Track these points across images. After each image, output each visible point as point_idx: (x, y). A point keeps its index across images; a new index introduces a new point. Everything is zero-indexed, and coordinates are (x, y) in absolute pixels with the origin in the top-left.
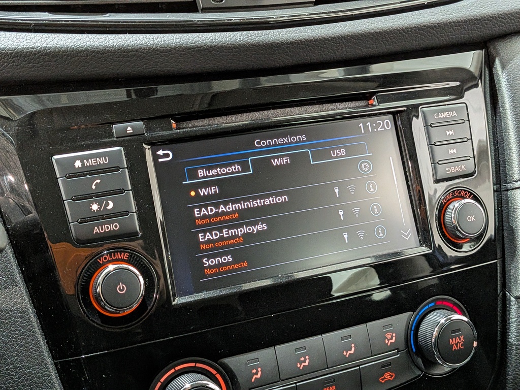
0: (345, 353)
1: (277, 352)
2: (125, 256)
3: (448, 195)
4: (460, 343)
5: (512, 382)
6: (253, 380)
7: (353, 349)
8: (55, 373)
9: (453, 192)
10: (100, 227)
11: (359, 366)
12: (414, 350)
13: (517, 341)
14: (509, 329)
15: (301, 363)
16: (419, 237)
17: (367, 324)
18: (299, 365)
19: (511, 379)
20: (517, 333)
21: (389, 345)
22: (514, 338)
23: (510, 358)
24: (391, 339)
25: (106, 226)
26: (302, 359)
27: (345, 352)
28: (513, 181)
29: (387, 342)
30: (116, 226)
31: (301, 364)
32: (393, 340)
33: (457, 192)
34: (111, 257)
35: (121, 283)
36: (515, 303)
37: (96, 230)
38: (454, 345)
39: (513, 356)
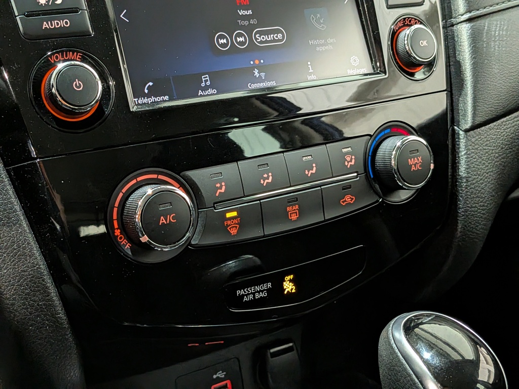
0: (307, 173)
1: (239, 167)
2: (78, 56)
3: (399, 21)
4: (418, 164)
5: (463, 215)
6: (217, 195)
7: (315, 169)
8: (8, 180)
9: (405, 19)
10: (49, 22)
11: (320, 186)
12: (372, 177)
13: (467, 174)
14: (458, 162)
15: (264, 179)
16: (372, 63)
17: (327, 145)
18: (262, 182)
19: (463, 212)
20: (467, 165)
21: (348, 167)
22: (464, 170)
23: (461, 192)
24: (350, 162)
25: (55, 22)
26: (265, 176)
27: (306, 171)
28: (459, 15)
29: (346, 164)
30: (66, 23)
31: (264, 181)
32: (353, 163)
33: (407, 20)
34: (63, 57)
35: (77, 80)
36: (464, 136)
37: (45, 25)
38: (413, 166)
39: (464, 189)
